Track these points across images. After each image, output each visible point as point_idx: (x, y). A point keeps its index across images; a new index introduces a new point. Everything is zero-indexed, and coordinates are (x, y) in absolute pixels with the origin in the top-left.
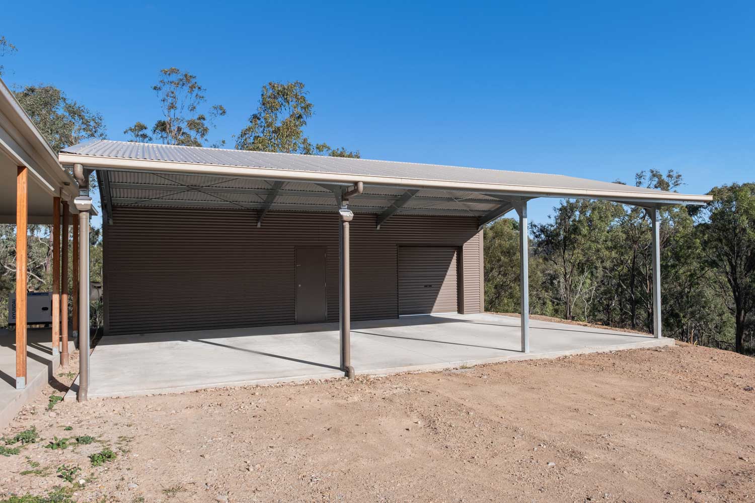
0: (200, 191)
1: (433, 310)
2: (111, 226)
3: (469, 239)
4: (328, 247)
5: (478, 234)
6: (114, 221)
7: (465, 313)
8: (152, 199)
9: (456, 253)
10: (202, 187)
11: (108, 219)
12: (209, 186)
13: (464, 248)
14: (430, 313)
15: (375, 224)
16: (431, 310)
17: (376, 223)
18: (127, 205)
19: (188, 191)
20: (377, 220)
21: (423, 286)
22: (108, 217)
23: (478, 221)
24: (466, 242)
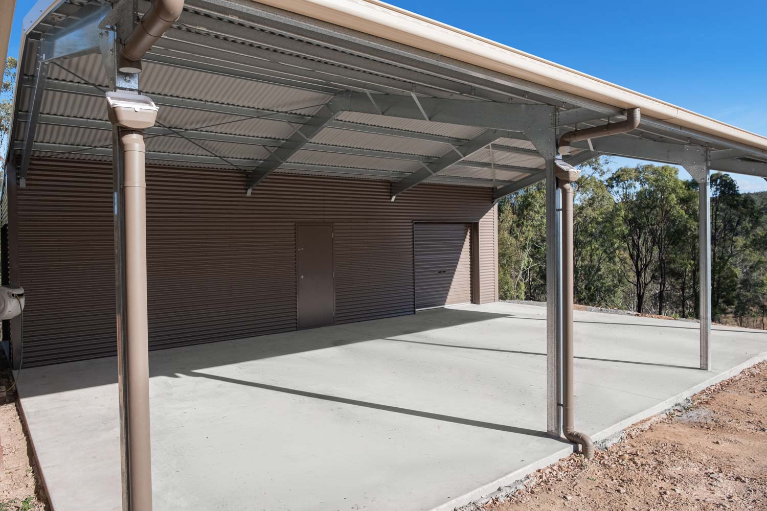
0: (183, 137)
1: (448, 300)
2: (23, 189)
3: (484, 215)
4: (336, 224)
5: (492, 209)
6: (28, 182)
7: (480, 302)
8: (96, 147)
9: (469, 231)
10: (187, 130)
11: (18, 179)
12: (196, 130)
13: (480, 225)
14: (444, 305)
15: (389, 194)
16: (445, 301)
17: (391, 192)
18: (49, 157)
19: (164, 135)
20: (391, 189)
21: (437, 273)
22: (18, 174)
23: (493, 193)
24: (481, 217)
